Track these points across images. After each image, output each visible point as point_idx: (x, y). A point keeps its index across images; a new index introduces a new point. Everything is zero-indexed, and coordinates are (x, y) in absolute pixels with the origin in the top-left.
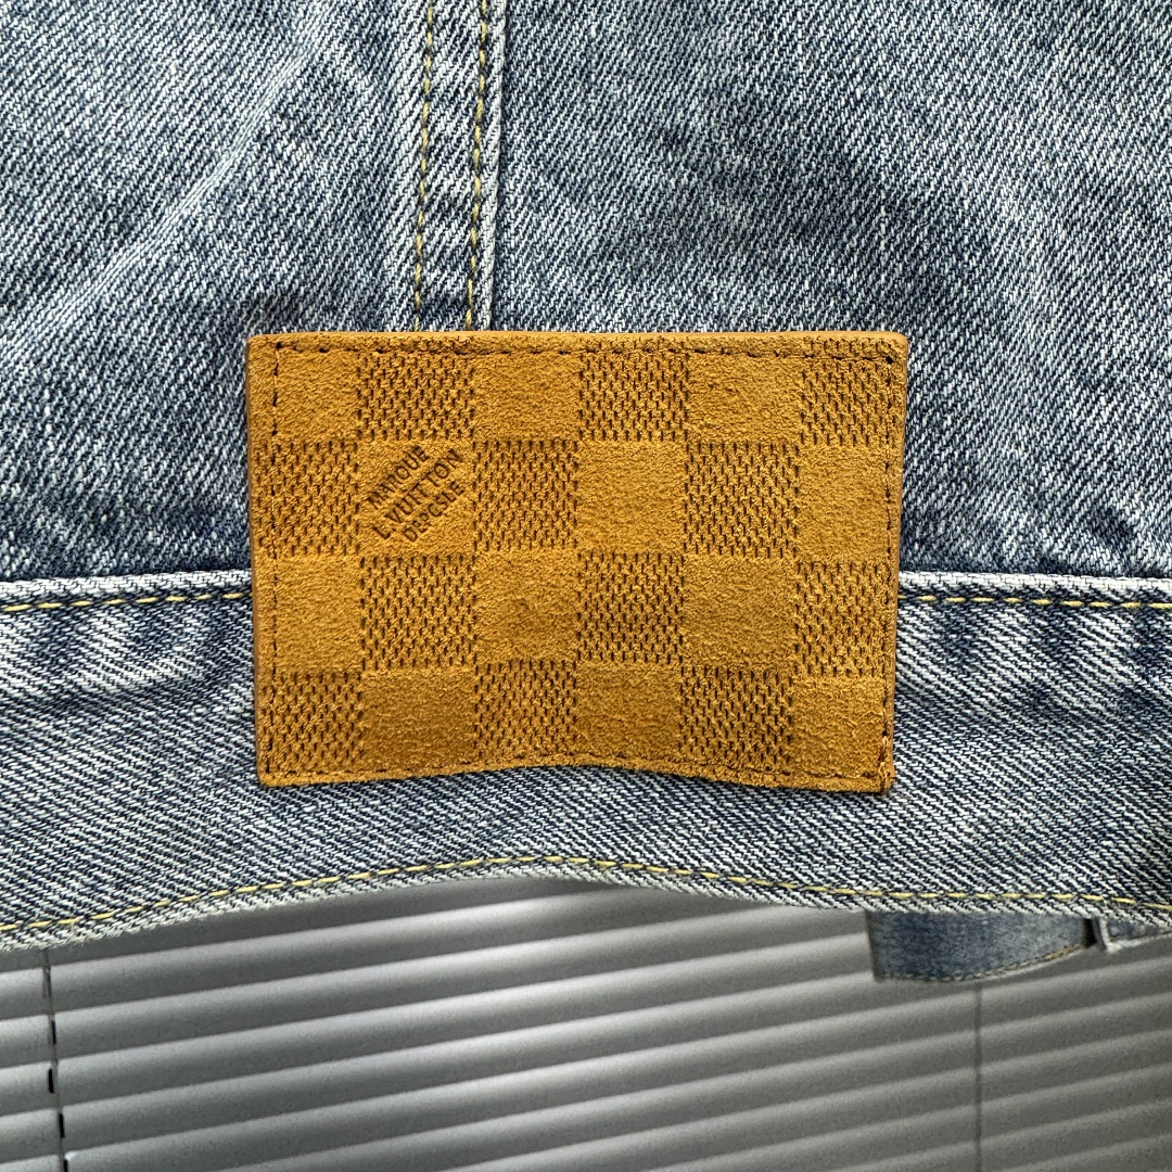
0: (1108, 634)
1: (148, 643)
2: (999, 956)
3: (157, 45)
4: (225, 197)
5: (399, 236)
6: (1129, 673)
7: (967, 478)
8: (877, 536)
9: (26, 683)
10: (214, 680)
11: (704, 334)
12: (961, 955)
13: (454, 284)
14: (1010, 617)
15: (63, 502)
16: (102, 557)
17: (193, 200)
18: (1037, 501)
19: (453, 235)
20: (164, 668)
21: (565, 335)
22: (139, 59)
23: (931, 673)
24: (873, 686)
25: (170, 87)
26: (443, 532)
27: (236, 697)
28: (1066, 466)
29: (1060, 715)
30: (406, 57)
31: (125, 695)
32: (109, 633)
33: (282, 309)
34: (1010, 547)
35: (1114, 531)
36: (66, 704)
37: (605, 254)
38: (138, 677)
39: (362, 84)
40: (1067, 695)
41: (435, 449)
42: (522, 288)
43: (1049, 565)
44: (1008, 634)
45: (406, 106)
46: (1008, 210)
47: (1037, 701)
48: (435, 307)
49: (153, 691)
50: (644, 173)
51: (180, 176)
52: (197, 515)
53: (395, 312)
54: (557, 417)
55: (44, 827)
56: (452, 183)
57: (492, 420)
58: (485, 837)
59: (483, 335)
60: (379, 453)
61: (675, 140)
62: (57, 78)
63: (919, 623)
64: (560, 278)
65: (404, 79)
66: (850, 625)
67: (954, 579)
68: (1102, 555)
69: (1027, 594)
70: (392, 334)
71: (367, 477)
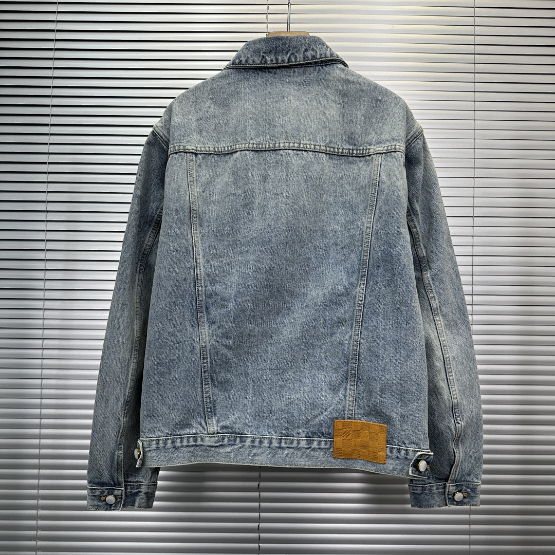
0: (403, 452)
1: (326, 444)
2: (430, 505)
3: (328, 395)
4: (333, 409)
5: (346, 412)
6: (405, 456)
7: (392, 438)
8: (384, 442)
9: (317, 447)
10: (330, 448)
11: (371, 423)
12: (424, 504)
13: (351, 416)
14: (396, 450)
15: (320, 432)
16: (323, 437)
17: (330, 409)
18: (399, 440)
19: (351, 412)
20: (327, 446)
21: (360, 421)
22: (327, 396)
23: (389, 454)
24: (384, 454)
25: (329, 399)
26: (349, 437)
27: (332, 450)
28: (401, 437)
29: (400, 459)
30: (347, 397)
31: (324, 448)
32: (323, 443)
33: (337, 418)
34: (396, 444)
35: (405, 444)
36: (320, 449)
37: (363, 414)
38: (325, 447)
39: (344, 400)
40: (400, 457)
41: (349, 430)
42: (356, 417)
43: (399, 446)
44: (395, 451)
45: (347, 402)
46: (395, 416)
47: (398, 457)
48: (349, 418)
49: (326, 448)
50: (366, 408)
51: (330, 407)
52: (330, 434)
53: (346, 418)
54: (359, 428)
55: (317, 458)
56: (351, 408)
57: (353, 428)
58: (351, 465)
59: (353, 421)
60: (344, 430)
61: (369, 406)
62: (321, 398)
63: (388, 450)
64: (360, 416)
65: (347, 399)
66: (382, 449)
67: (391, 446)
68: (403, 445)
69: (397, 448)
70: (346, 420)
71: (343, 432)
